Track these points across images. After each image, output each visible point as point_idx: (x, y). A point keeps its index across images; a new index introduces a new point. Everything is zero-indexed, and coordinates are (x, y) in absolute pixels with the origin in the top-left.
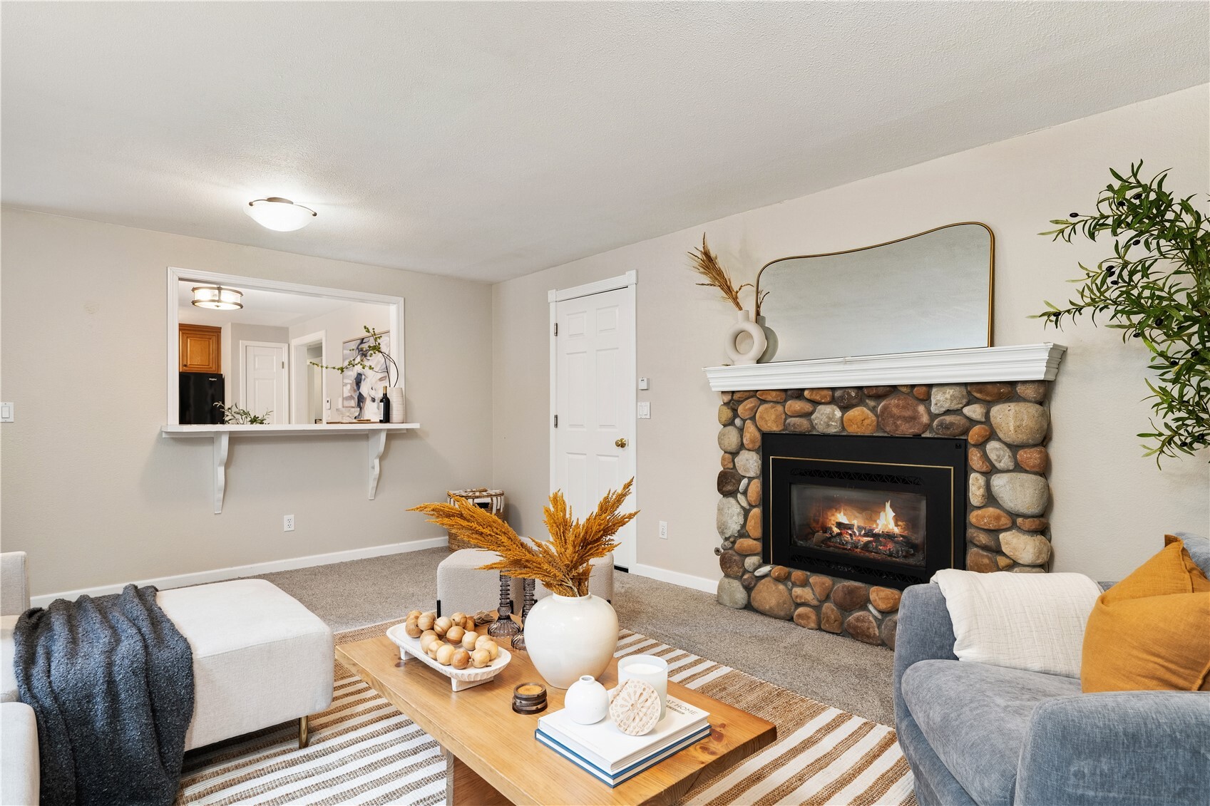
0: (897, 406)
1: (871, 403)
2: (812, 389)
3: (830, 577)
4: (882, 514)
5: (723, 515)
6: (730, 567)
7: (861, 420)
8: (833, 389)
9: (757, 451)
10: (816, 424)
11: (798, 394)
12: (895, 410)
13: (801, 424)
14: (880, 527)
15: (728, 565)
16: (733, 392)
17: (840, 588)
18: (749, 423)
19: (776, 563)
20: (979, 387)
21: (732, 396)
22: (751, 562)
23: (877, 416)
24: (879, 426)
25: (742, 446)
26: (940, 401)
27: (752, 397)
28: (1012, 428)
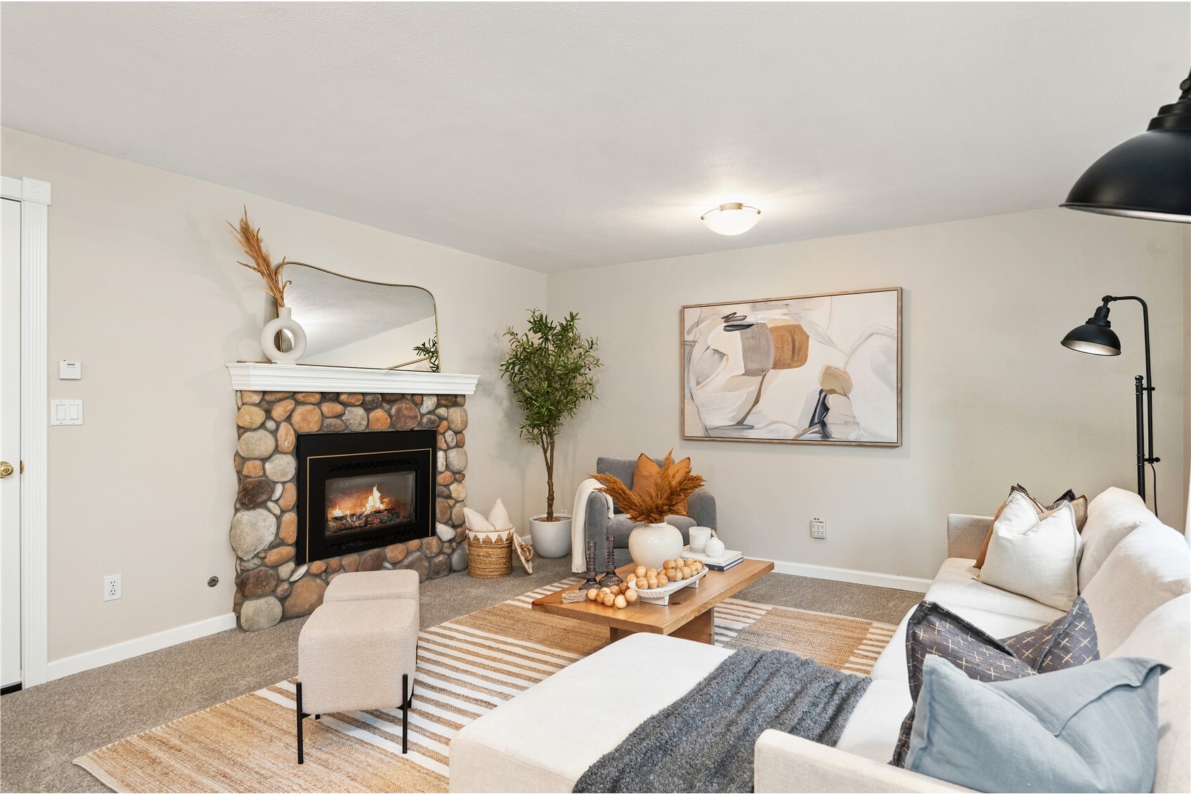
0: (406, 409)
1: (386, 406)
2: (350, 394)
3: (357, 554)
4: (370, 498)
5: (257, 530)
6: (267, 584)
7: (380, 420)
8: (363, 394)
9: (291, 453)
10: (350, 424)
11: (335, 397)
12: (406, 412)
13: (336, 425)
14: (368, 509)
15: (265, 583)
16: (264, 393)
17: (368, 558)
18: (283, 426)
19: (312, 560)
20: (445, 397)
21: (263, 396)
22: (285, 571)
23: (390, 416)
24: (392, 424)
25: (277, 450)
26: (429, 404)
27: (287, 398)
28: (460, 422)
